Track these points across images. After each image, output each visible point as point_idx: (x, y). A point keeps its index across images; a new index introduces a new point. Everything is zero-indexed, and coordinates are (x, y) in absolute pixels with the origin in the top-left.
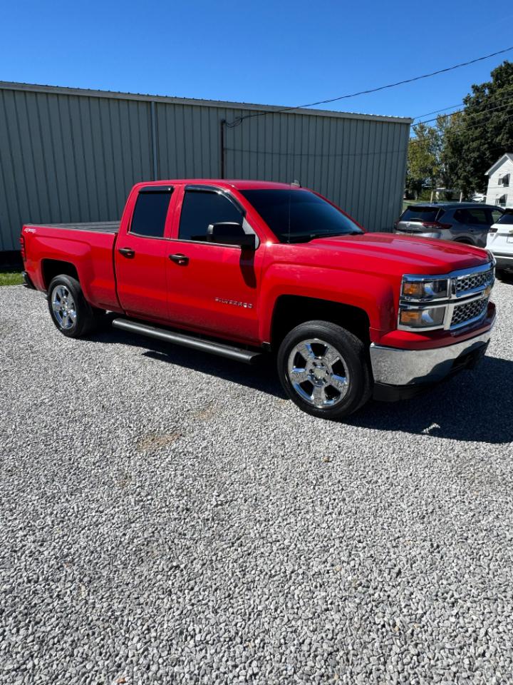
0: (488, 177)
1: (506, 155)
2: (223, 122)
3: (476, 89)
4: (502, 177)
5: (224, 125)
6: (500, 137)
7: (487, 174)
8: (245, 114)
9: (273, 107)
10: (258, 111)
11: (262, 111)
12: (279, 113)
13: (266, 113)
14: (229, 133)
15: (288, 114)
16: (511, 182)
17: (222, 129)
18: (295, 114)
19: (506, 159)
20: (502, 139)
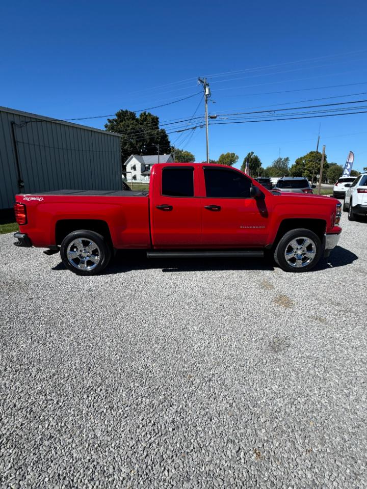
0: (126, 166)
1: (132, 155)
2: (13, 123)
3: (110, 121)
4: (133, 166)
5: (14, 125)
6: (126, 147)
7: (125, 164)
8: (27, 120)
9: (47, 118)
10: (36, 119)
11: (39, 119)
12: (51, 122)
13: (42, 121)
14: (18, 131)
15: (56, 123)
16: (137, 168)
17: (12, 127)
18: (60, 124)
19: (132, 158)
20: (128, 147)
